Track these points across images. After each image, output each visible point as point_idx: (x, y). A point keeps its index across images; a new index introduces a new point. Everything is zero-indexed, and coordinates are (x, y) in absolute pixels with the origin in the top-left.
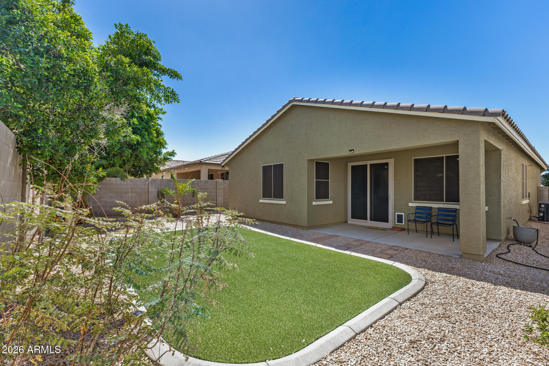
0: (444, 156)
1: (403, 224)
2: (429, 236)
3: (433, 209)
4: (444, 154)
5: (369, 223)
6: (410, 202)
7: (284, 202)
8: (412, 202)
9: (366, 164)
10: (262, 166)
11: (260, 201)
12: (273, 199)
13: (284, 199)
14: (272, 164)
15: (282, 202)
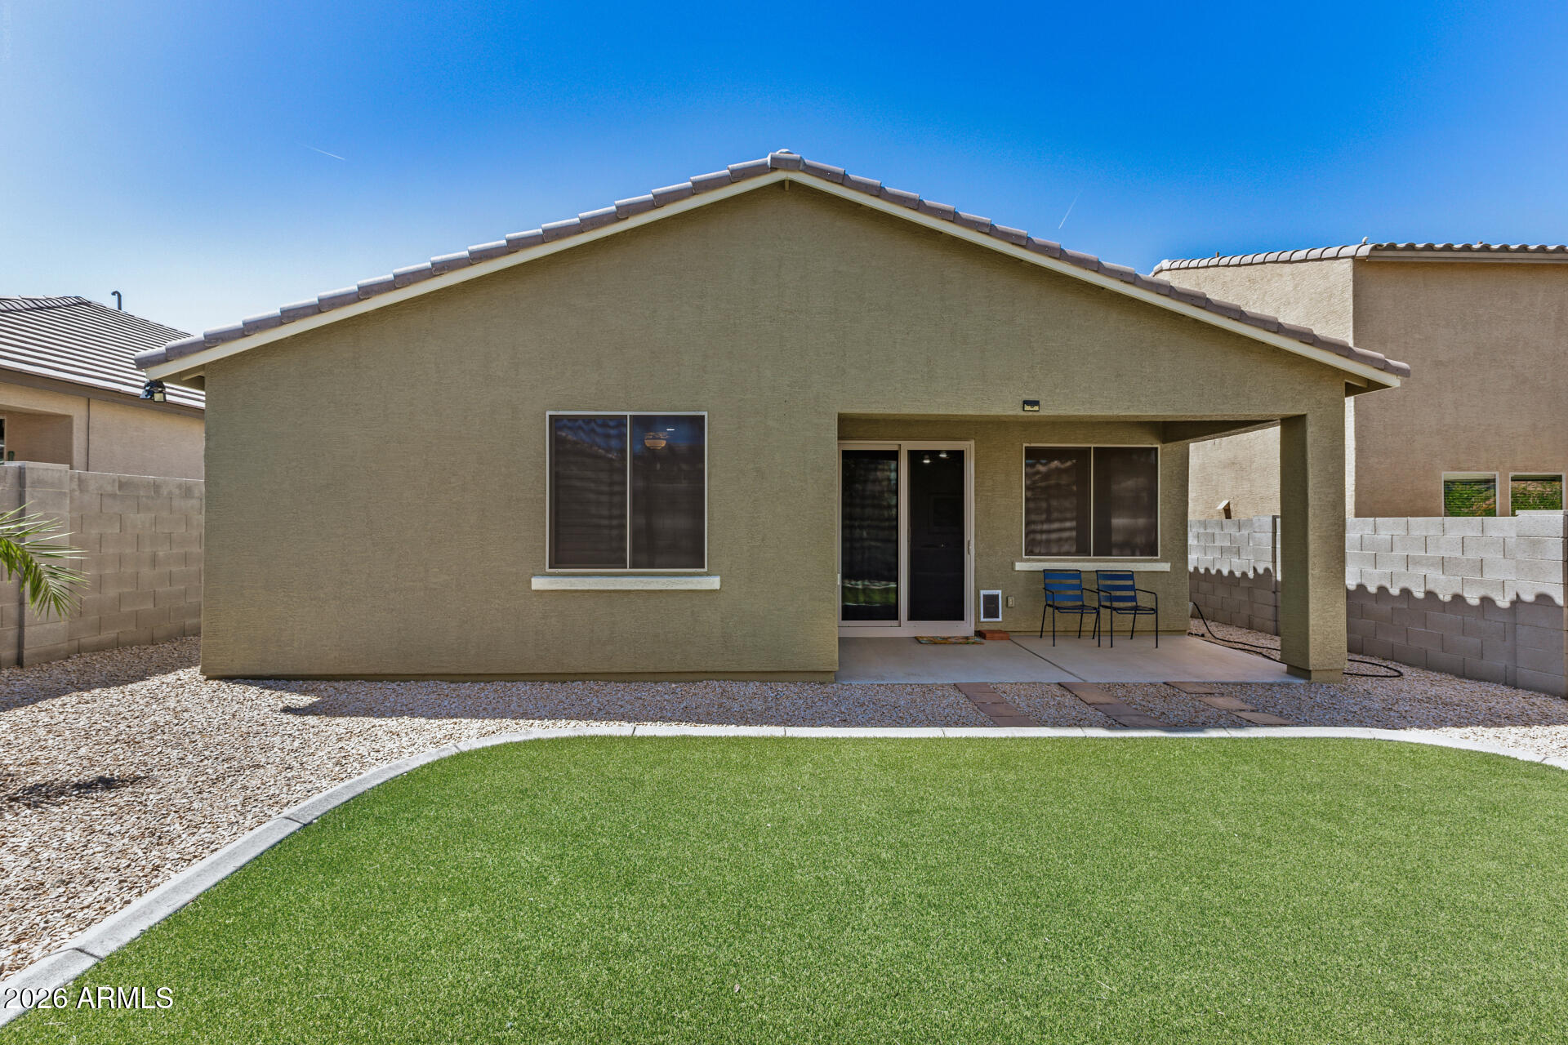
0: (1092, 446)
1: (1000, 619)
2: (1105, 641)
3: (1083, 575)
4: (1091, 442)
5: (905, 628)
6: (1019, 561)
7: (714, 583)
8: (1022, 560)
9: (895, 448)
10: (548, 413)
11: (538, 583)
12: (628, 570)
13: (706, 570)
14: (628, 414)
15: (699, 583)
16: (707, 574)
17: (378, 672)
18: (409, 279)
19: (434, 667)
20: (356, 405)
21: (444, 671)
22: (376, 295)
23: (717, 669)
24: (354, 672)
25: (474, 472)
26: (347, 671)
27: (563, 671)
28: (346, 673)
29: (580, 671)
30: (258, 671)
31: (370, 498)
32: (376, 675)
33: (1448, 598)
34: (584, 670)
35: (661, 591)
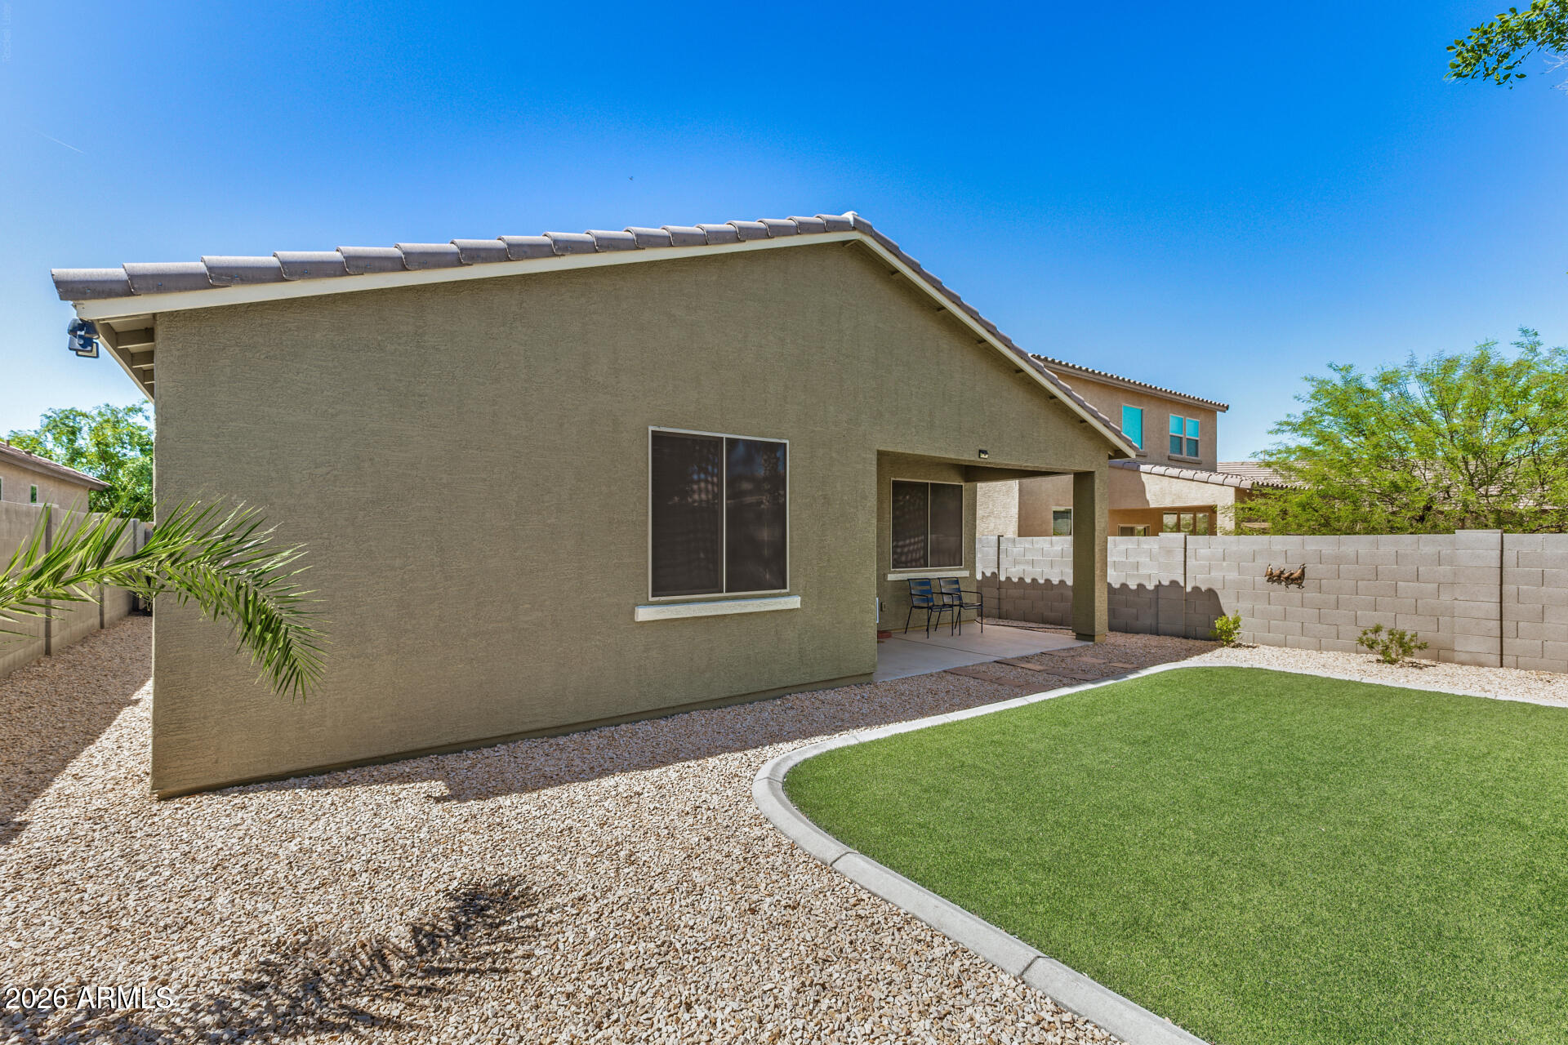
0: (929, 481)
6: (889, 574)
8: (891, 572)
10: (651, 428)
11: (644, 614)
12: (725, 594)
13: (788, 590)
14: (725, 436)
15: (786, 603)
16: (788, 595)
17: (454, 741)
18: (525, 252)
19: (526, 723)
20: (420, 396)
21: (539, 725)
22: (482, 262)
23: (795, 683)
24: (420, 746)
25: (570, 489)
26: (410, 747)
27: (666, 706)
28: (408, 749)
29: (682, 703)
30: (265, 771)
31: (441, 519)
32: (450, 745)
33: (1135, 587)
34: (686, 701)
35: (751, 613)
